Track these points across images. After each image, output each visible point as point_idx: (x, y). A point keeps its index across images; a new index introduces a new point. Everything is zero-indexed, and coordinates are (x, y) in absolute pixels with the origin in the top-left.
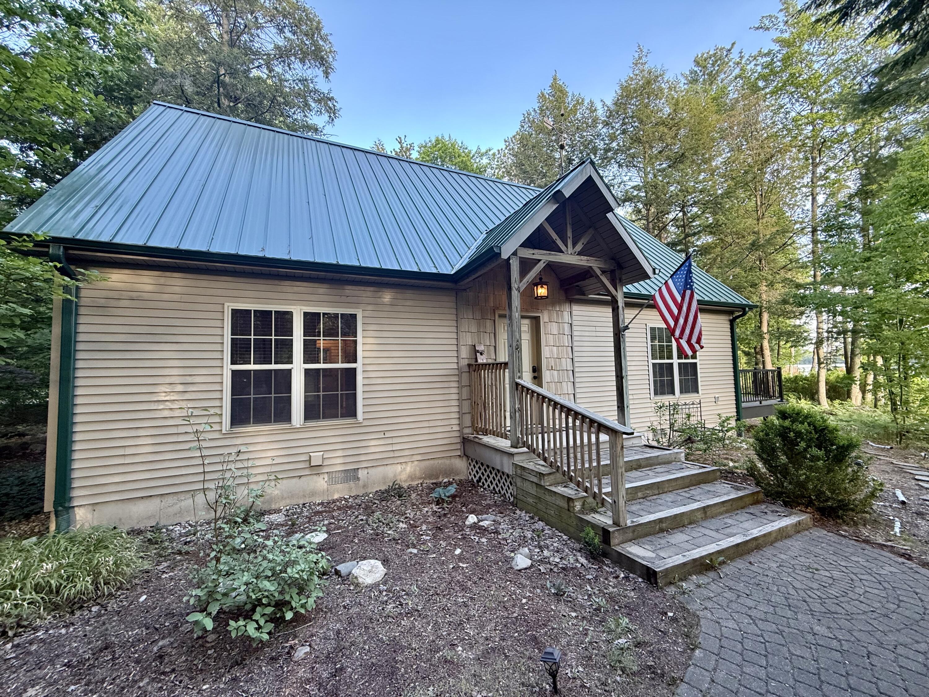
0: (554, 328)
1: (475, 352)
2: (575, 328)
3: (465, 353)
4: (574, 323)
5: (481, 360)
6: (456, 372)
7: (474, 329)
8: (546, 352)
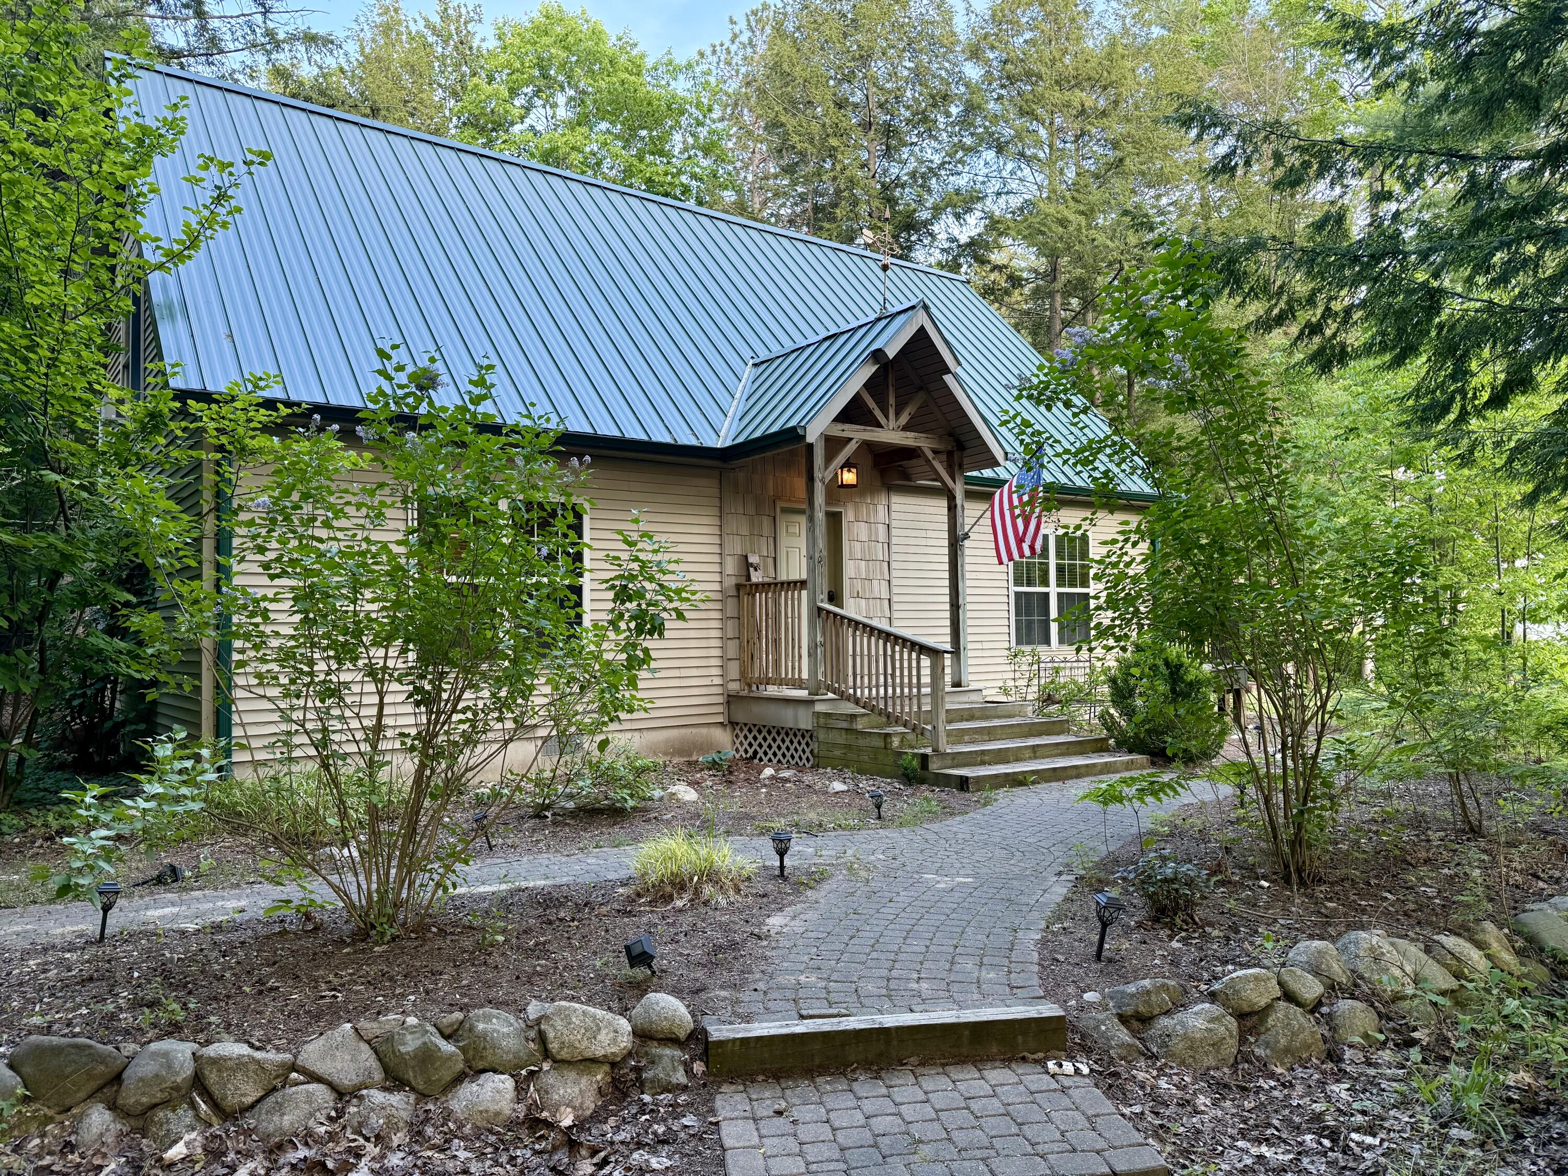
0: (861, 531)
1: (746, 565)
2: (894, 532)
3: (731, 567)
4: (894, 524)
5: (756, 577)
6: (718, 596)
7: (745, 531)
8: (850, 569)
